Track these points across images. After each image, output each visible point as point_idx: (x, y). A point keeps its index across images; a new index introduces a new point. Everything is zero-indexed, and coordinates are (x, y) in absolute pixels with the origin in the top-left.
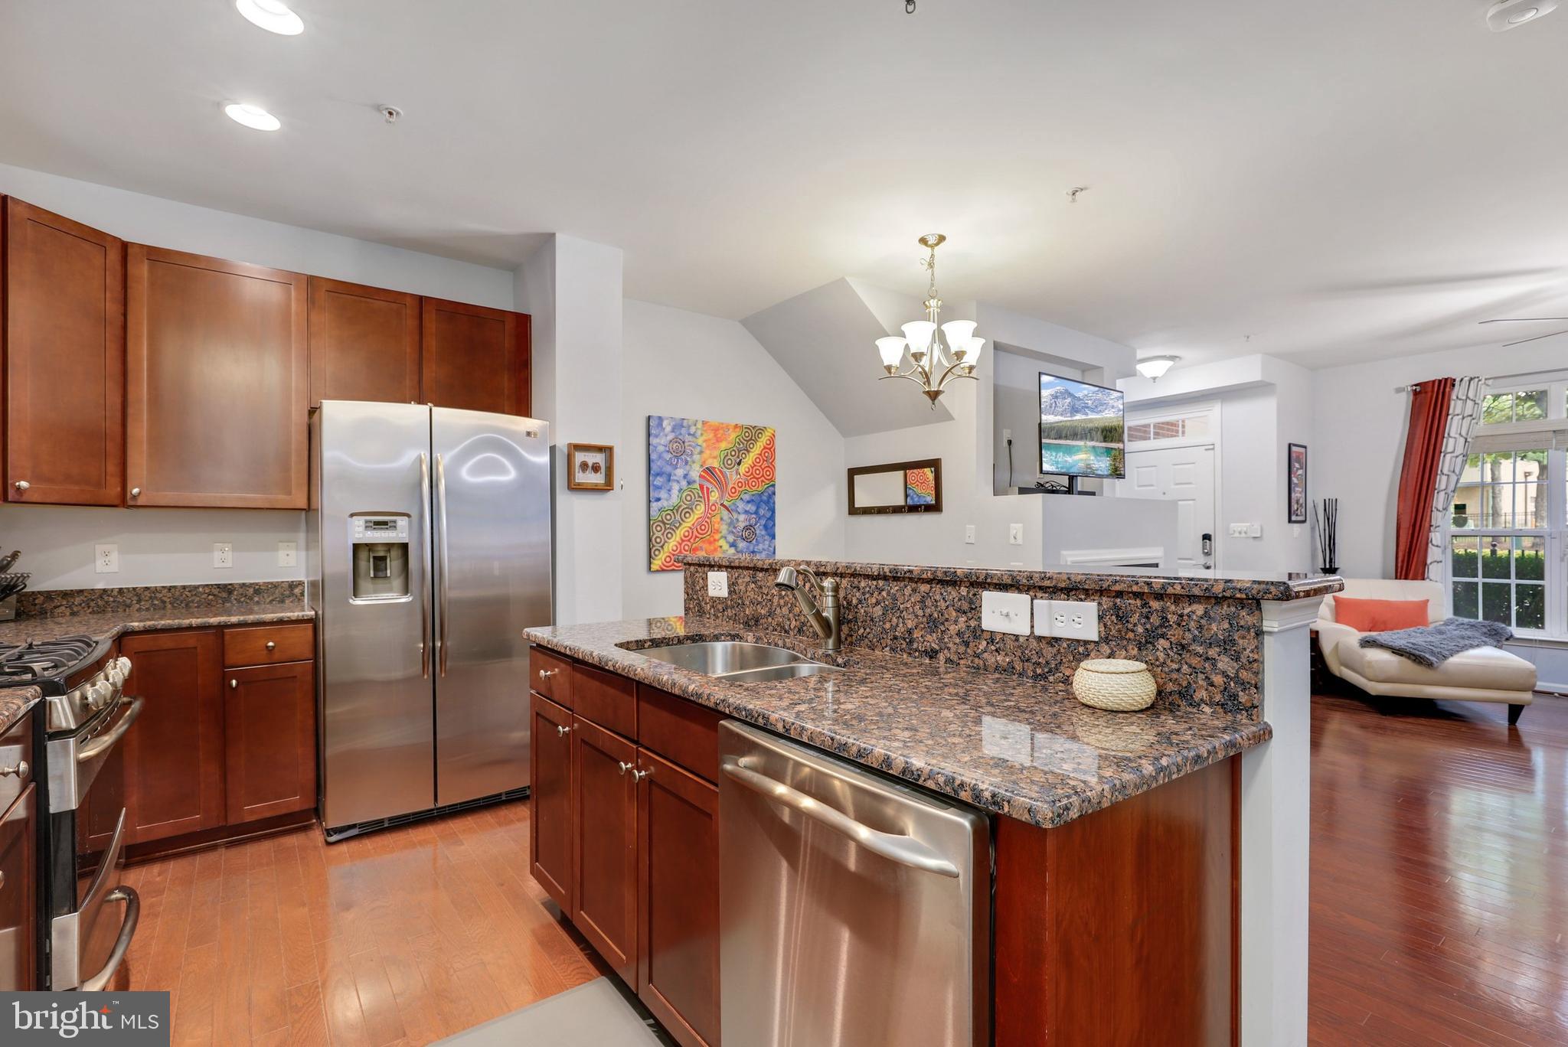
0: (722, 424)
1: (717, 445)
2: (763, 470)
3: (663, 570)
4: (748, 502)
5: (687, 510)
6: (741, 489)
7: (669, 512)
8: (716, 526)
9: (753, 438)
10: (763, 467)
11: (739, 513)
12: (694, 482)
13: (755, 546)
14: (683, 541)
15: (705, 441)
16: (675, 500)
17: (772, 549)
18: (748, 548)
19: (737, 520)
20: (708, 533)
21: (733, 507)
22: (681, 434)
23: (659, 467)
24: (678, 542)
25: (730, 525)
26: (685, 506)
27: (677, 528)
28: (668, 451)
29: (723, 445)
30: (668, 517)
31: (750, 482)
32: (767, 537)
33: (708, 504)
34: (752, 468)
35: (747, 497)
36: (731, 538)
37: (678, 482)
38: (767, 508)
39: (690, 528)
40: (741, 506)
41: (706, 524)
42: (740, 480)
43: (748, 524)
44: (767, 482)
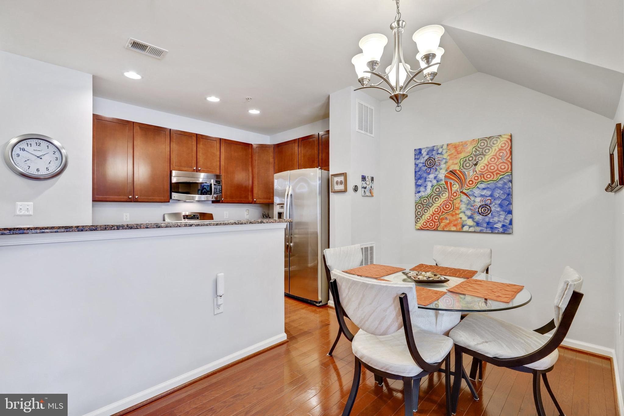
0: (462, 142)
1: (458, 156)
2: (497, 166)
3: (422, 229)
4: (484, 189)
5: (436, 197)
6: (477, 181)
7: (425, 198)
8: (457, 205)
9: (489, 145)
10: (497, 163)
11: (476, 197)
12: (441, 180)
13: (490, 218)
14: (434, 214)
15: (449, 155)
16: (429, 191)
17: (508, 221)
18: (483, 220)
19: (474, 201)
20: (451, 210)
21: (470, 193)
22: (432, 155)
23: (420, 175)
24: (431, 215)
25: (468, 204)
26: (435, 195)
27: (431, 207)
28: (425, 166)
29: (462, 155)
30: (425, 201)
31: (485, 175)
32: (502, 213)
33: (451, 193)
34: (487, 166)
35: (483, 186)
36: (469, 213)
37: (431, 181)
38: (502, 192)
39: (439, 207)
40: (477, 192)
41: (449, 204)
42: (477, 175)
43: (484, 203)
44: (502, 174)
